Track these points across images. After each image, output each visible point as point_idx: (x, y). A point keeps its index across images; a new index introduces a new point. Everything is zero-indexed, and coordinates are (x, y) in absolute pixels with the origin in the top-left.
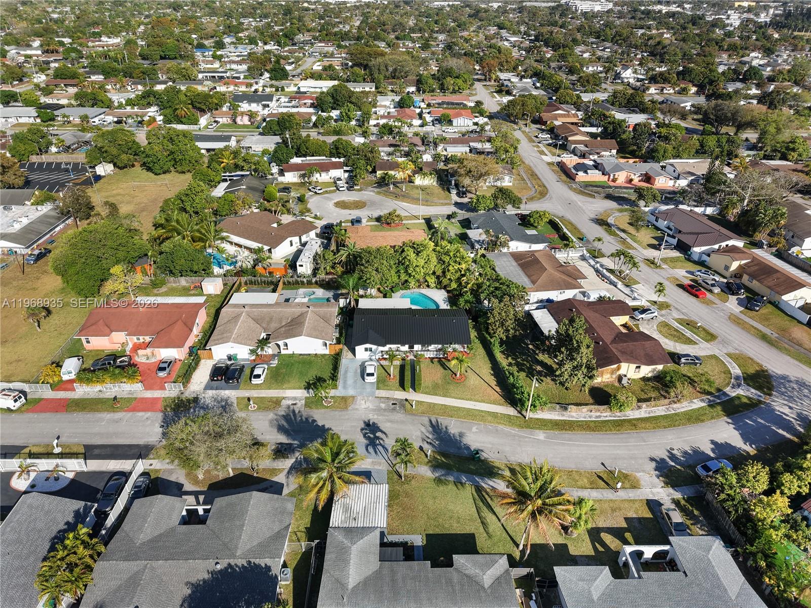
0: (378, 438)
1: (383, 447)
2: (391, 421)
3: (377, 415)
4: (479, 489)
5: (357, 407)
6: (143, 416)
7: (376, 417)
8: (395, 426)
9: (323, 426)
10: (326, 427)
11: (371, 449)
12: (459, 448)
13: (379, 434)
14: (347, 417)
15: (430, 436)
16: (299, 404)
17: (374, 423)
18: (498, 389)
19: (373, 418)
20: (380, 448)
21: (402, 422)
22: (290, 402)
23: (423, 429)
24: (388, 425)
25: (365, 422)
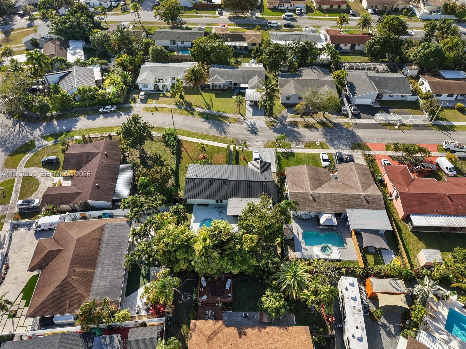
0: (250, 128)
1: (248, 125)
2: (244, 134)
3: (251, 138)
4: (209, 109)
5: (262, 143)
6: (373, 141)
7: (252, 137)
8: (242, 132)
9: (277, 133)
10: (276, 133)
11: (253, 124)
12: (213, 123)
13: (250, 129)
14: (266, 137)
15: (225, 128)
16: (294, 145)
17: (253, 134)
18: (183, 149)
19: (253, 136)
20: (249, 124)
21: (238, 134)
22: (299, 146)
23: (228, 130)
24: (245, 133)
25: (257, 134)
